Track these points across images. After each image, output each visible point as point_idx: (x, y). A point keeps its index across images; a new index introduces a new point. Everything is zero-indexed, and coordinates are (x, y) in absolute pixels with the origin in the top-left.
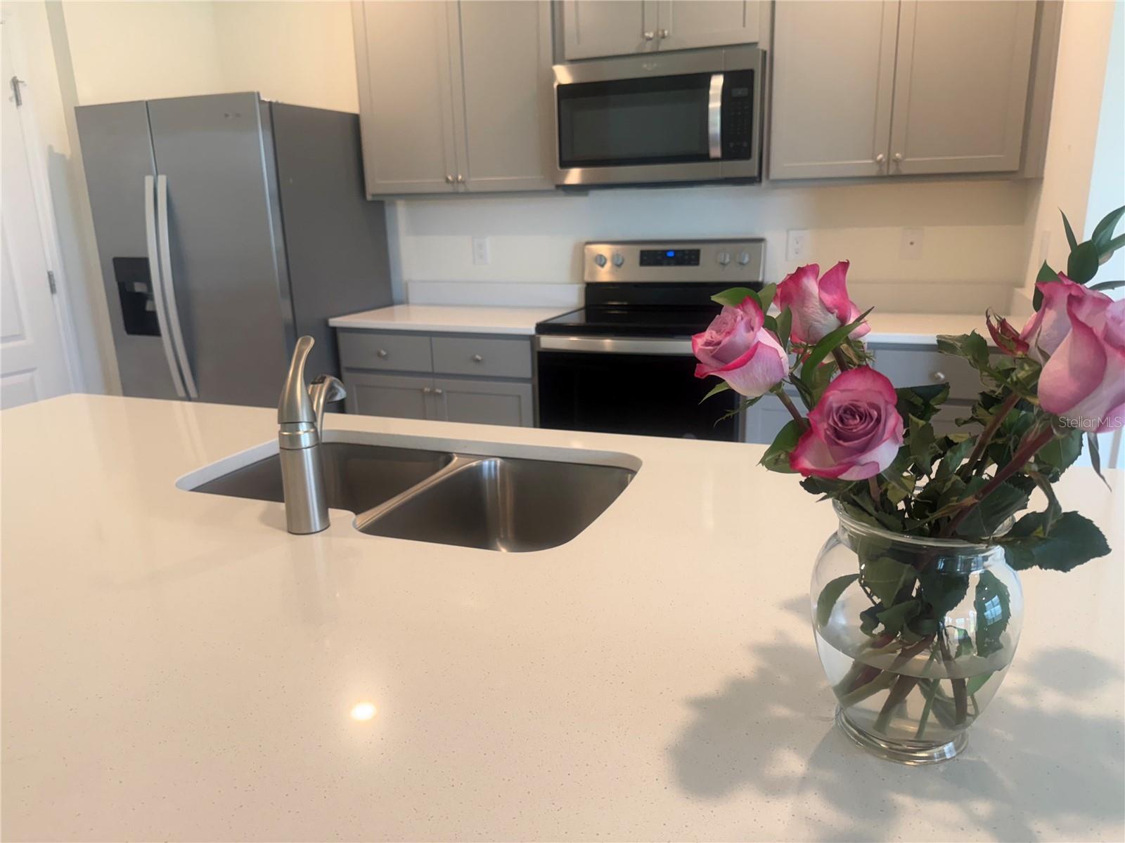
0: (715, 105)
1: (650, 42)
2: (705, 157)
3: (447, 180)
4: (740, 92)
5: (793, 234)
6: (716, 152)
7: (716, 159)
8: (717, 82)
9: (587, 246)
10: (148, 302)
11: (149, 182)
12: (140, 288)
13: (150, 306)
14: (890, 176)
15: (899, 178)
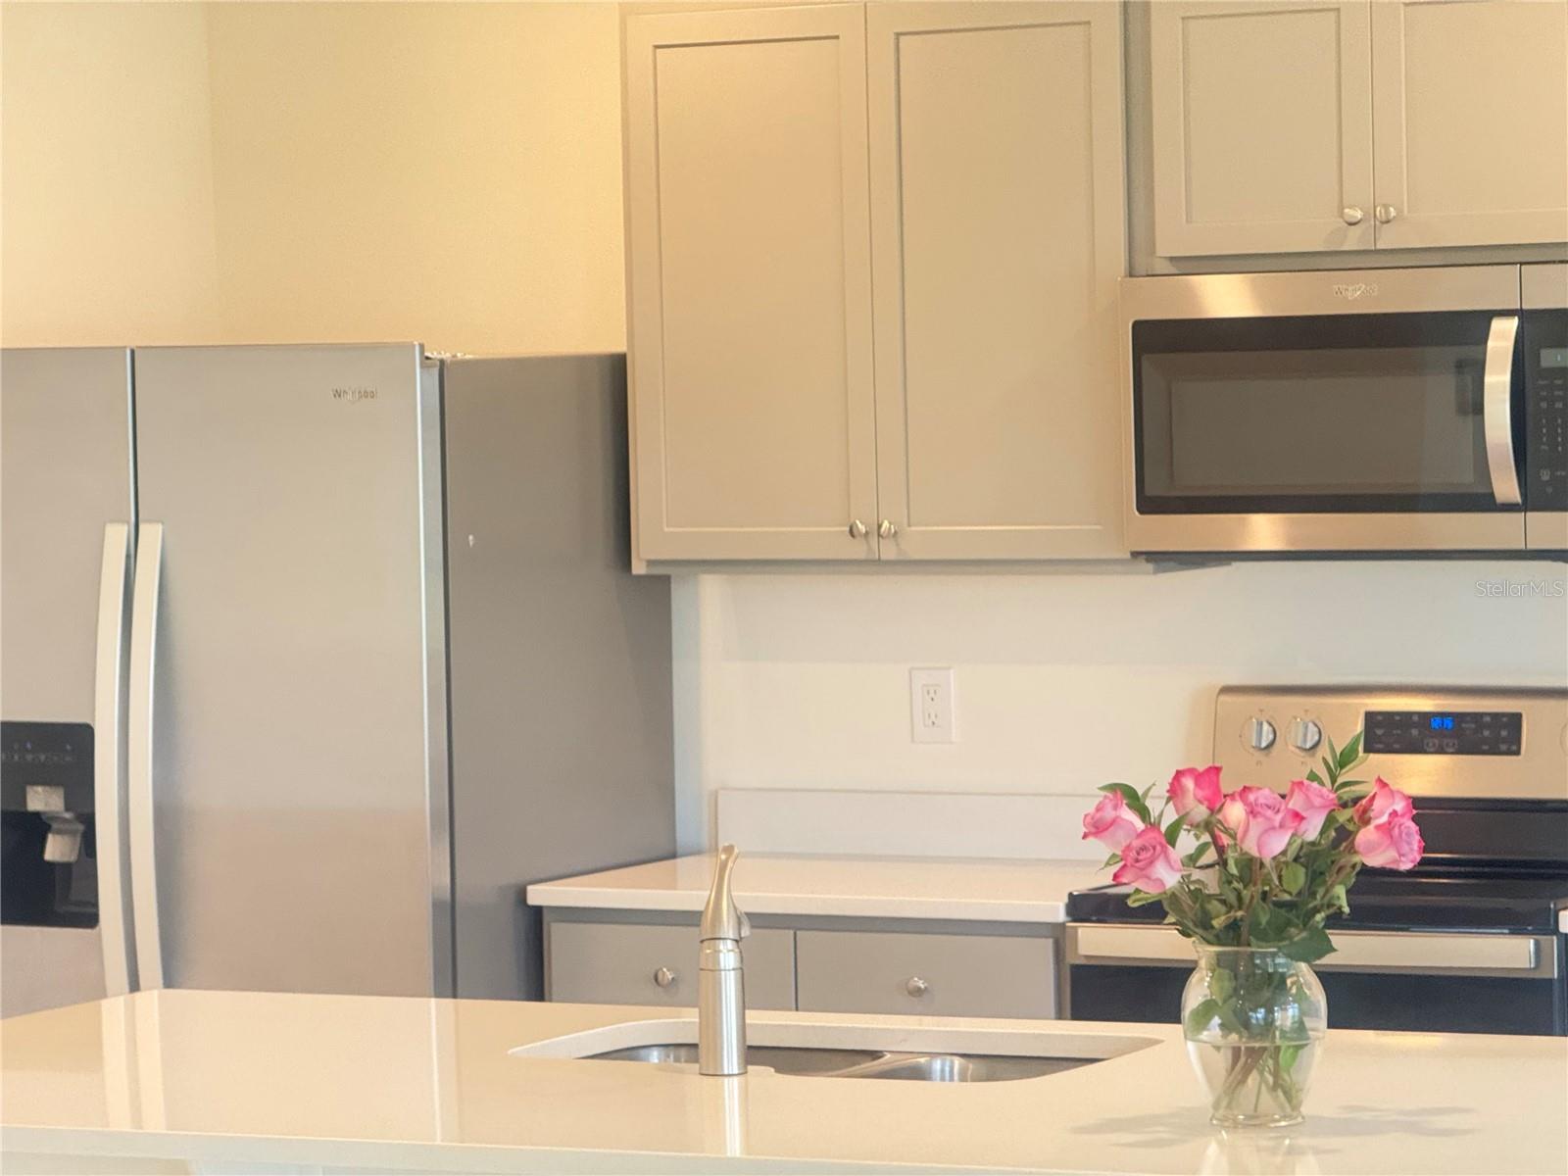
1: (1356, 229)
2: (1485, 501)
3: (854, 532)
6: (1506, 488)
7: (1509, 507)
8: (1503, 335)
9: (1224, 698)
10: (50, 838)
11: (117, 537)
12: (41, 800)
13: (56, 849)
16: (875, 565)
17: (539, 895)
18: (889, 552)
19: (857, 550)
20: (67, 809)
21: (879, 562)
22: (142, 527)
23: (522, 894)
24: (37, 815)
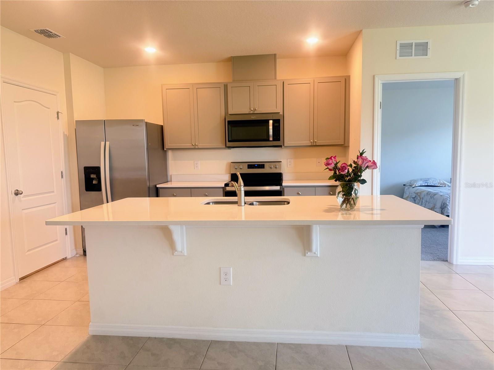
0: (271, 127)
1: (252, 111)
2: (268, 140)
3: (192, 145)
4: (276, 124)
5: (288, 160)
6: (271, 139)
7: (271, 141)
8: (271, 122)
9: (231, 164)
10: (94, 181)
11: (103, 144)
12: (93, 176)
13: (94, 182)
14: (314, 146)
15: (316, 146)
16: (195, 149)
17: (158, 186)
18: (197, 147)
19: (193, 147)
20: (96, 177)
21: (195, 148)
22: (106, 142)
23: (156, 186)
24: (92, 178)
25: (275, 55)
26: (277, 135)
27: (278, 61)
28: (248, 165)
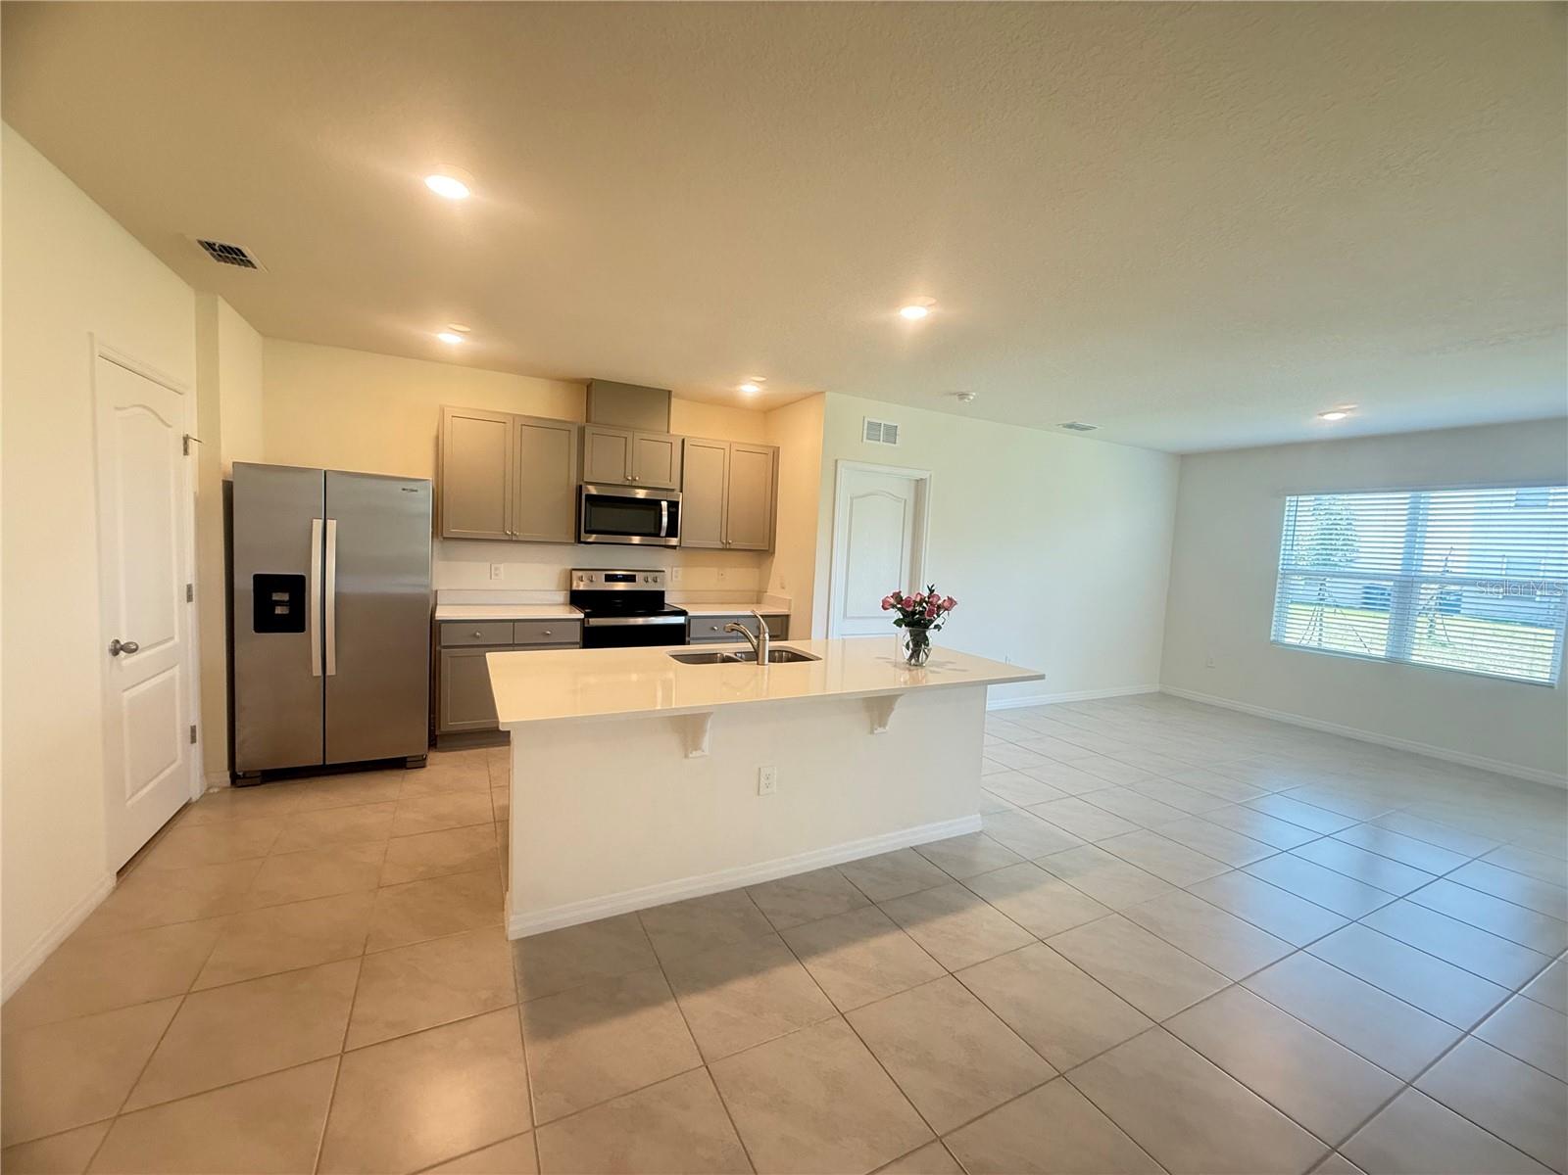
0: (665, 514)
1: (627, 481)
2: (657, 535)
3: (506, 534)
4: (672, 510)
5: (675, 569)
6: (663, 533)
7: (665, 537)
8: (664, 504)
9: (572, 571)
10: (278, 607)
11: (318, 524)
12: (278, 597)
13: (280, 611)
14: (726, 549)
15: (730, 550)
16: (510, 541)
18: (514, 538)
19: (507, 538)
20: (289, 599)
22: (328, 521)
24: (275, 601)
25: (670, 392)
26: (673, 531)
27: (673, 400)
28: (606, 575)
